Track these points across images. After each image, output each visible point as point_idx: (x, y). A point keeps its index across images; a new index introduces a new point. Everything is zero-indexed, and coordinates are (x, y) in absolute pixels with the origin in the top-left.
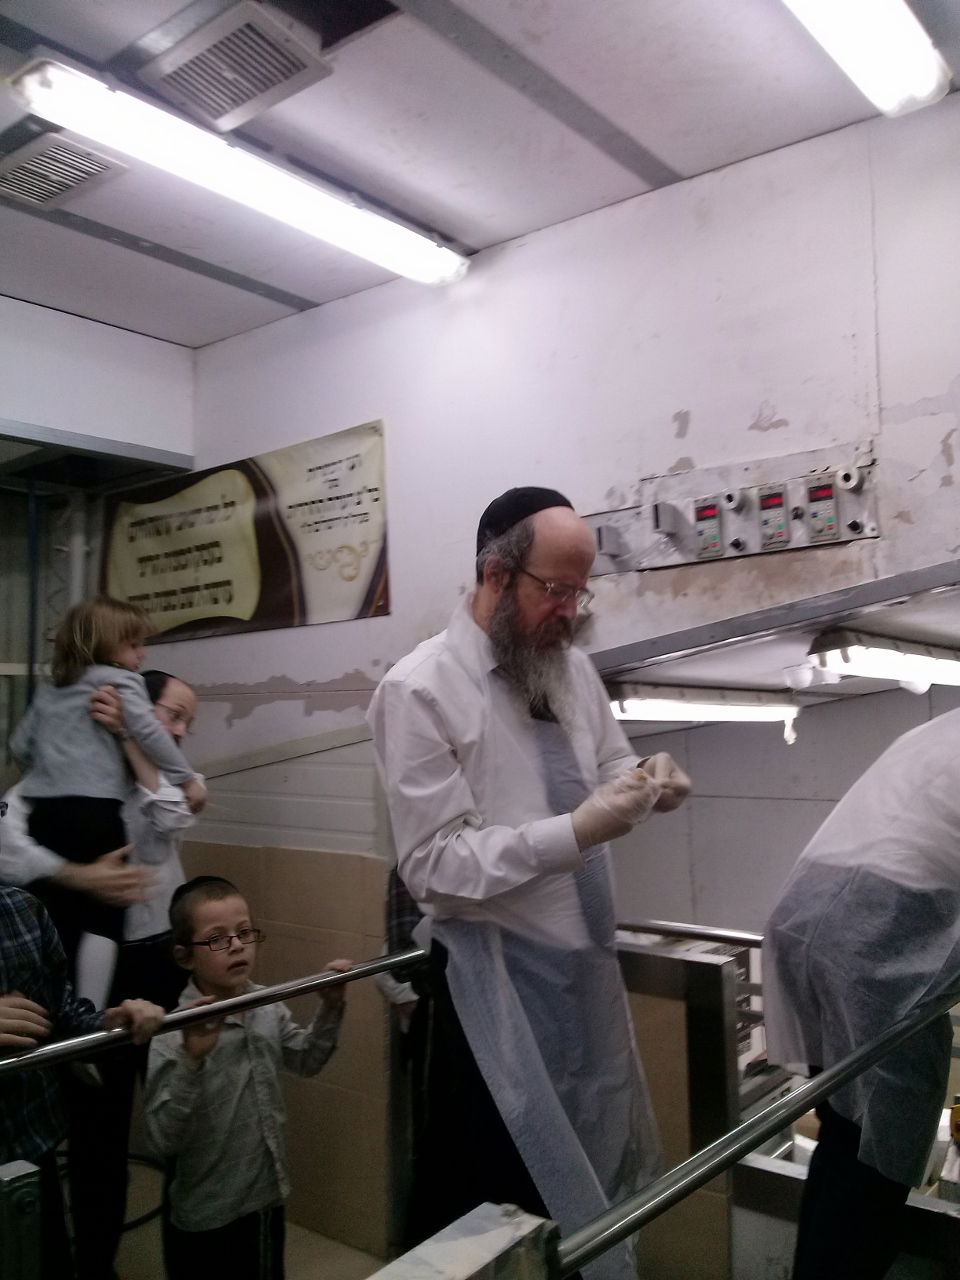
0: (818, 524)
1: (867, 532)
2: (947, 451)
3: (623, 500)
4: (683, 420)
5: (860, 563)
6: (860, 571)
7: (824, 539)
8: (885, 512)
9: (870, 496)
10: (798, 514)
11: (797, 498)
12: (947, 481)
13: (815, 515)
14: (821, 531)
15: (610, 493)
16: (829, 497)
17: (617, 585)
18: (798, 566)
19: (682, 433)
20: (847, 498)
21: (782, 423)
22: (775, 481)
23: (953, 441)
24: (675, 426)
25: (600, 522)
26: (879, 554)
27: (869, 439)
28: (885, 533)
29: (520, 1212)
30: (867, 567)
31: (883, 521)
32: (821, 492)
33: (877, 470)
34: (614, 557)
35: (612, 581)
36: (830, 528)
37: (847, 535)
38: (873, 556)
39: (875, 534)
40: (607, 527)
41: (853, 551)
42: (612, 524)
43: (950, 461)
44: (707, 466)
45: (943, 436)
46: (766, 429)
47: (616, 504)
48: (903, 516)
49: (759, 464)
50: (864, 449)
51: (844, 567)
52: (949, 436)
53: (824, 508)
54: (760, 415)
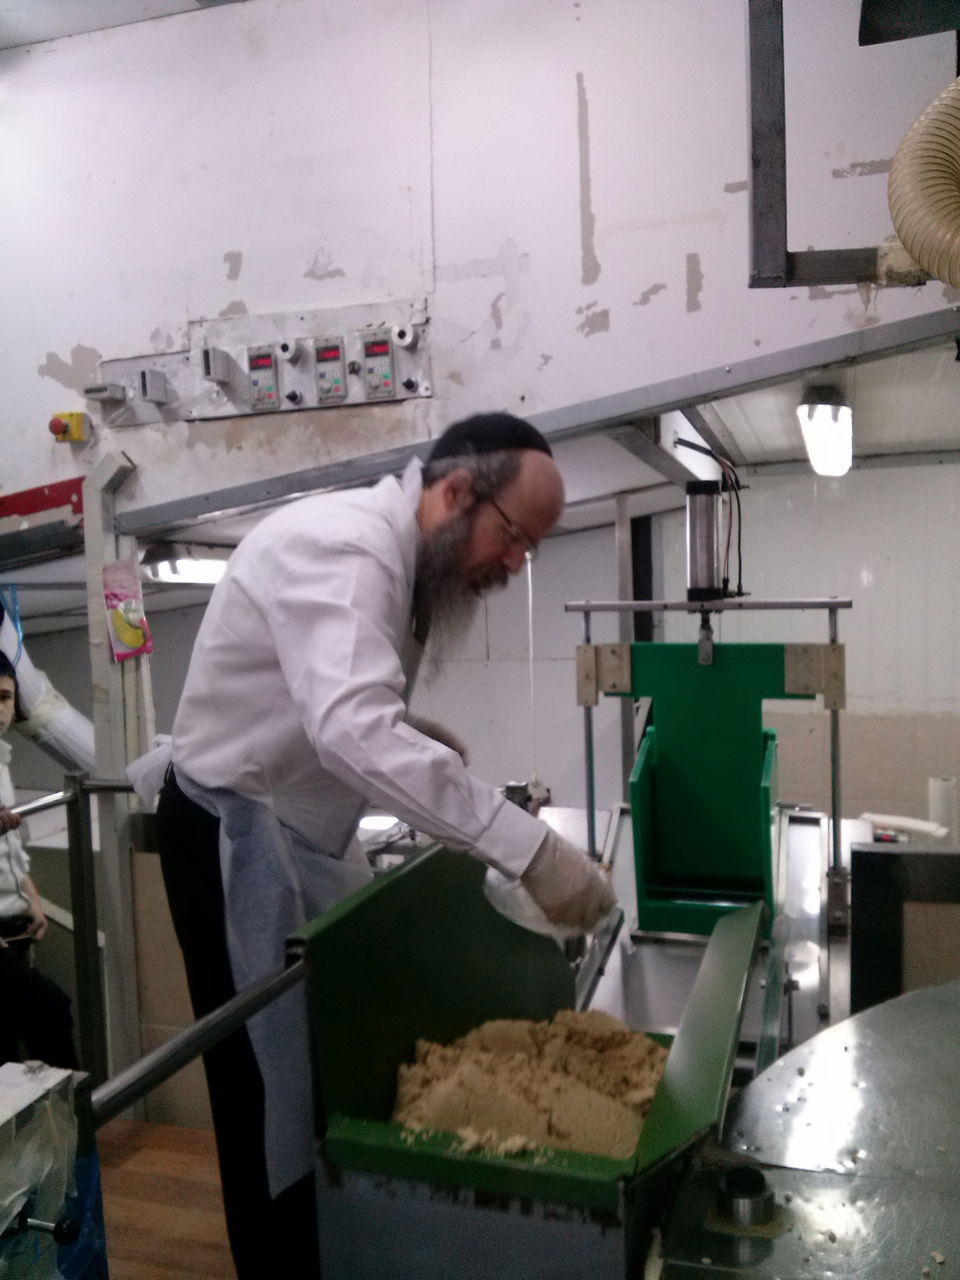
0: (375, 380)
1: (422, 390)
2: (496, 315)
3: (170, 342)
4: (234, 261)
5: (414, 422)
6: (414, 431)
7: (380, 395)
8: (439, 371)
9: (424, 356)
10: (354, 369)
11: (354, 352)
12: (496, 344)
13: (371, 371)
14: (377, 388)
15: (155, 335)
16: (385, 353)
17: (165, 434)
18: (355, 422)
19: (234, 274)
20: (403, 356)
21: (339, 273)
22: (332, 333)
23: (502, 305)
24: (227, 267)
25: (145, 365)
26: (433, 414)
27: (423, 297)
28: (438, 392)
29: (46, 1066)
30: (421, 426)
31: (437, 380)
32: (377, 348)
33: (431, 329)
34: (160, 405)
35: (158, 430)
36: (386, 384)
37: (402, 393)
38: (426, 416)
39: (429, 393)
40: (152, 372)
41: (408, 410)
42: (158, 368)
43: (499, 325)
44: (261, 312)
45: (492, 301)
46: (320, 278)
47: (162, 347)
48: (455, 377)
49: (315, 314)
50: (419, 306)
51: (398, 426)
52: (498, 299)
53: (380, 364)
54: (316, 262)
